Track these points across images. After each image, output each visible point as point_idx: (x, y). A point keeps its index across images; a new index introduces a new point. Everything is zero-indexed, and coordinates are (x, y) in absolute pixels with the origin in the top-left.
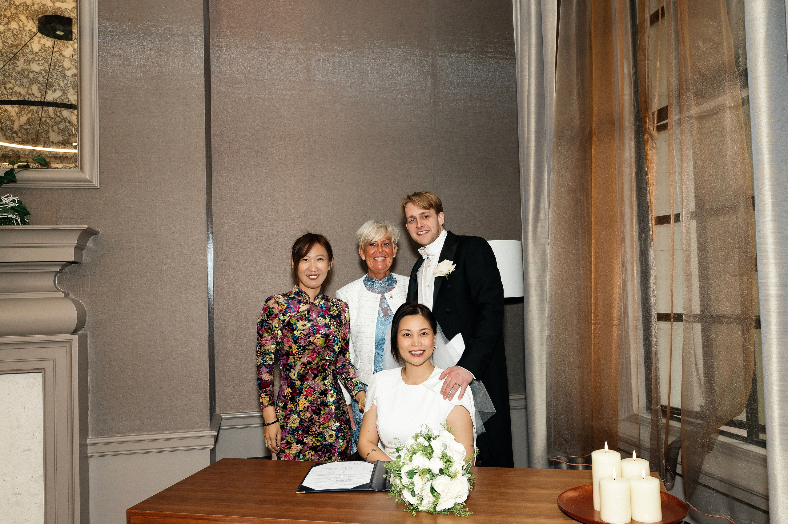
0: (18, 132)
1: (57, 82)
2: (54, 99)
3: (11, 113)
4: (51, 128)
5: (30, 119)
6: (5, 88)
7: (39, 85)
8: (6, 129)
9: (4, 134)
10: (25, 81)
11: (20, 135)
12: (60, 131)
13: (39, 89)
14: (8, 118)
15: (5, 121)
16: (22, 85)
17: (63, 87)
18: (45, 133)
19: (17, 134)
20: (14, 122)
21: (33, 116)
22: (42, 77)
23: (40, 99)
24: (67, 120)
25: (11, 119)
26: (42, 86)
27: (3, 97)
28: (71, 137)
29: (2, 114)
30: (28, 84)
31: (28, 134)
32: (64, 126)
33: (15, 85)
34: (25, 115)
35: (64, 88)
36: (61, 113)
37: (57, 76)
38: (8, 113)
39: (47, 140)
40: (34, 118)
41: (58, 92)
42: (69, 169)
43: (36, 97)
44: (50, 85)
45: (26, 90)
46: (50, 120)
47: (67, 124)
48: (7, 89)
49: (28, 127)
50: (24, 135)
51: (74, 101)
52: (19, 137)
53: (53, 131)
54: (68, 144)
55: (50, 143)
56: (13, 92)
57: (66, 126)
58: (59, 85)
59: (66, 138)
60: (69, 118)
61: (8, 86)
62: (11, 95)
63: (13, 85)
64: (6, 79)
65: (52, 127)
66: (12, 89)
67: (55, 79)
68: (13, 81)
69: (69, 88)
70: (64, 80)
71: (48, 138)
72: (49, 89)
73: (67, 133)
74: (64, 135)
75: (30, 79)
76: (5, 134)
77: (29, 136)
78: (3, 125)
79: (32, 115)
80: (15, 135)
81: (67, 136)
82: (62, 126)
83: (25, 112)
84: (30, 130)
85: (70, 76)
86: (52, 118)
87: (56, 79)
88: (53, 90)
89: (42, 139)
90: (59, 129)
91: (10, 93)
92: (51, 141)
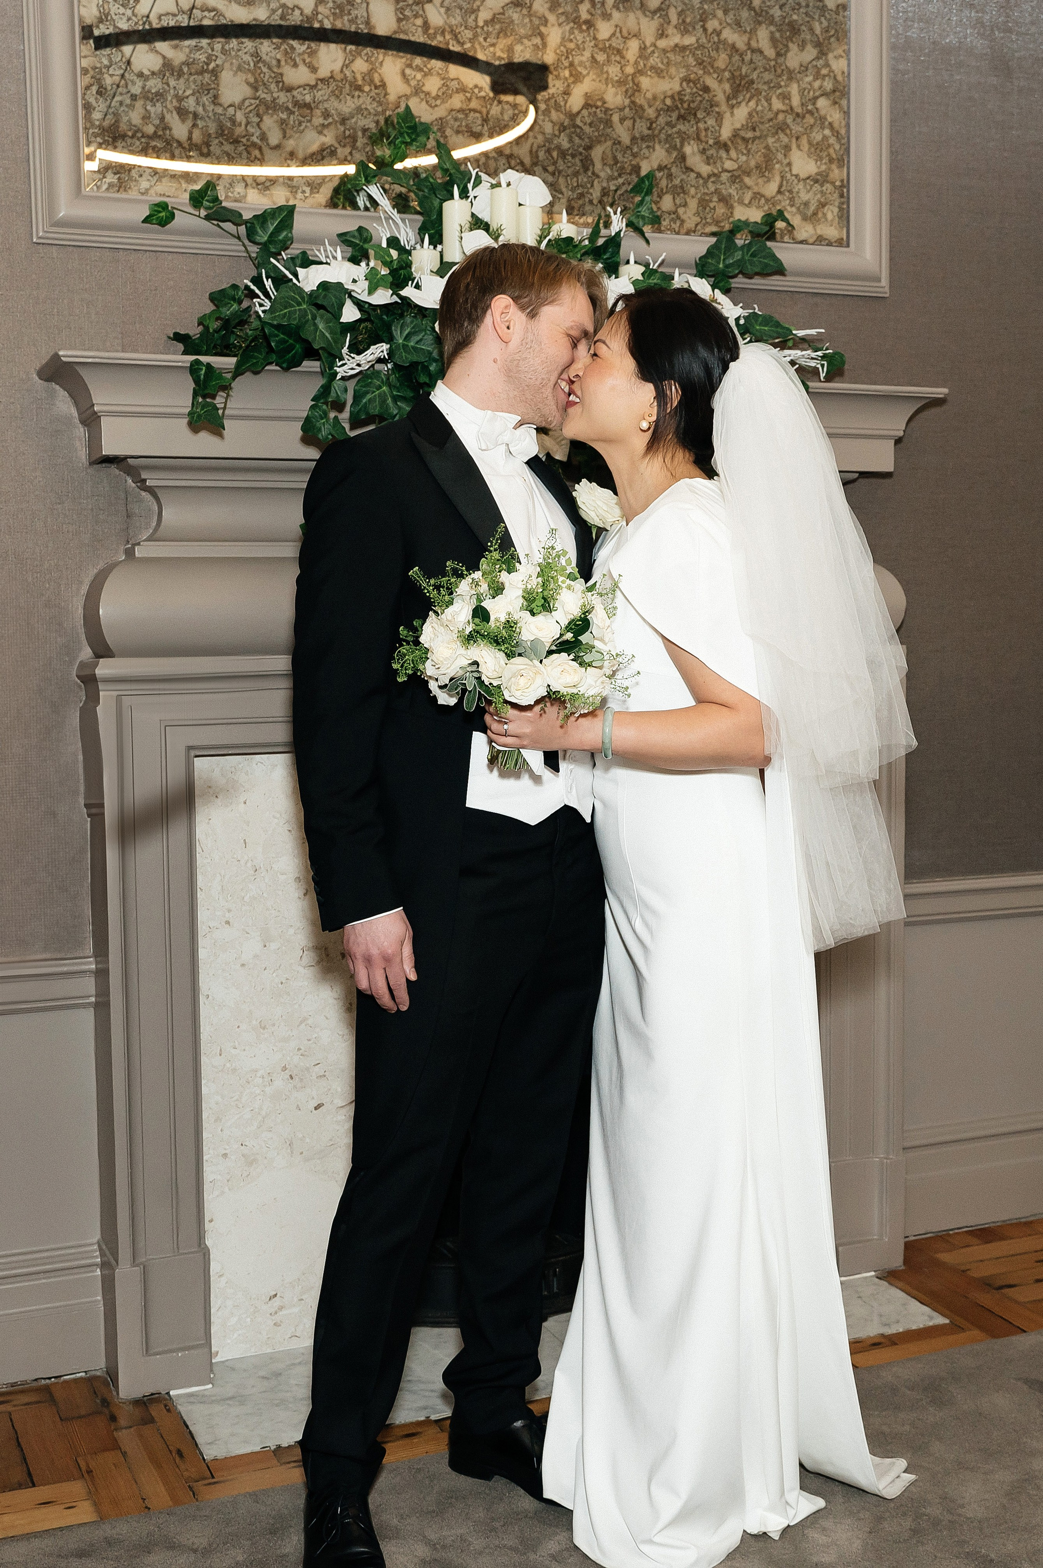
0: (729, 143)
1: (808, 22)
2: (801, 66)
3: (715, 96)
4: (794, 140)
5: (754, 114)
6: (705, 30)
7: (772, 28)
8: (706, 136)
9: (701, 147)
10: (745, 14)
11: (733, 153)
12: (813, 149)
13: (773, 39)
14: (711, 107)
15: (704, 117)
16: (738, 24)
17: (820, 36)
18: (783, 151)
19: (728, 151)
20: (722, 119)
21: (759, 108)
22: (777, 7)
23: (773, 63)
24: (827, 123)
25: (718, 113)
26: (778, 31)
27: (699, 52)
28: (834, 166)
29: (699, 98)
30: (749, 24)
31: (749, 151)
32: (821, 136)
33: (725, 24)
34: (743, 104)
35: (821, 40)
36: (814, 104)
37: (807, 6)
38: (711, 95)
39: (787, 169)
40: (762, 111)
41: (809, 47)
42: (827, 245)
43: (765, 57)
44: (794, 29)
45: (745, 38)
46: (794, 120)
47: (827, 132)
48: (709, 32)
49: (750, 135)
50: (743, 154)
51: (840, 73)
52: (731, 159)
53: (798, 147)
54: (828, 182)
55: (793, 178)
56: (719, 41)
57: (825, 138)
58: (811, 30)
59: (823, 167)
60: (831, 116)
61: (713, 24)
62: (717, 50)
63: (721, 24)
64: (706, 7)
65: (797, 138)
66: (719, 34)
67: (804, 16)
68: (720, 13)
69: (832, 40)
70: (823, 19)
71: (789, 164)
72: (792, 41)
73: (827, 156)
74: (821, 159)
75: (755, 11)
76: (704, 149)
77: (751, 156)
78: (701, 125)
79: (757, 105)
80: (723, 153)
81: (825, 164)
82: (817, 136)
83: (744, 96)
84: (753, 142)
85: (834, 10)
86: (798, 115)
87: (806, 14)
88: (800, 43)
89: (777, 166)
90: (810, 143)
91: (714, 43)
92: (794, 172)
